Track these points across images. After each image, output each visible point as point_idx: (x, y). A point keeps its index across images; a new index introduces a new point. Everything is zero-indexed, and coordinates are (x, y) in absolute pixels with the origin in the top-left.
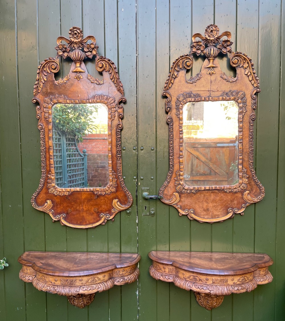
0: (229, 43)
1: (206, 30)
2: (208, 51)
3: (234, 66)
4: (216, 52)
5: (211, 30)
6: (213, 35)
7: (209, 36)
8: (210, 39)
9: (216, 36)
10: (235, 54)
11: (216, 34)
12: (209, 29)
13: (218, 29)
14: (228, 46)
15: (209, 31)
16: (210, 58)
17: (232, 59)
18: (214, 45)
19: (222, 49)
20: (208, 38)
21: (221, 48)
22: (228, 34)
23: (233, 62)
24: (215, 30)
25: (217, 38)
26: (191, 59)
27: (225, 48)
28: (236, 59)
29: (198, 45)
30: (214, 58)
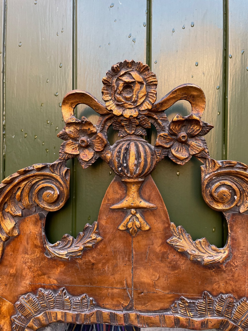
0: (196, 129)
1: (107, 83)
2: (118, 157)
3: (220, 207)
4: (146, 161)
5: (125, 82)
6: (135, 102)
7: (117, 105)
8: (122, 115)
9: (147, 106)
10: (220, 168)
11: (147, 95)
12: (118, 79)
13: (151, 79)
14: (192, 136)
15: (118, 86)
16: (128, 180)
17: (208, 184)
18: (140, 132)
19: (170, 148)
20: (117, 112)
21: (166, 143)
22: (193, 97)
23: (211, 195)
24: (141, 83)
25: (148, 110)
26: (60, 180)
27: (184, 143)
28: (224, 185)
29: (84, 132)
30: (140, 180)
